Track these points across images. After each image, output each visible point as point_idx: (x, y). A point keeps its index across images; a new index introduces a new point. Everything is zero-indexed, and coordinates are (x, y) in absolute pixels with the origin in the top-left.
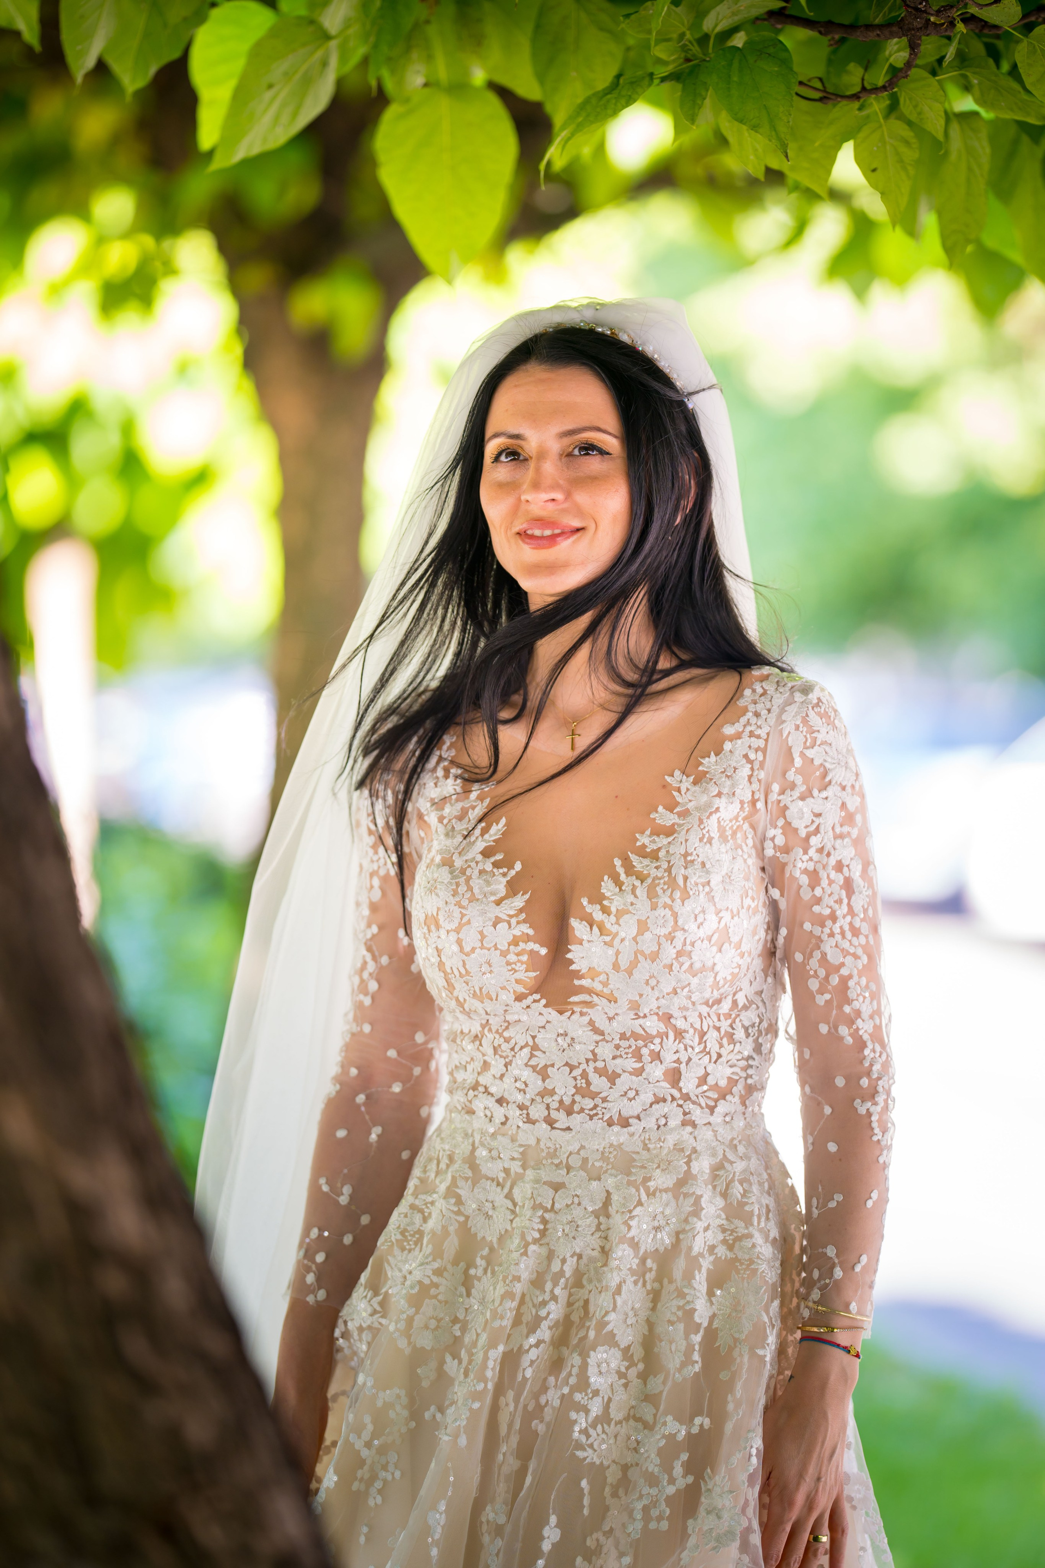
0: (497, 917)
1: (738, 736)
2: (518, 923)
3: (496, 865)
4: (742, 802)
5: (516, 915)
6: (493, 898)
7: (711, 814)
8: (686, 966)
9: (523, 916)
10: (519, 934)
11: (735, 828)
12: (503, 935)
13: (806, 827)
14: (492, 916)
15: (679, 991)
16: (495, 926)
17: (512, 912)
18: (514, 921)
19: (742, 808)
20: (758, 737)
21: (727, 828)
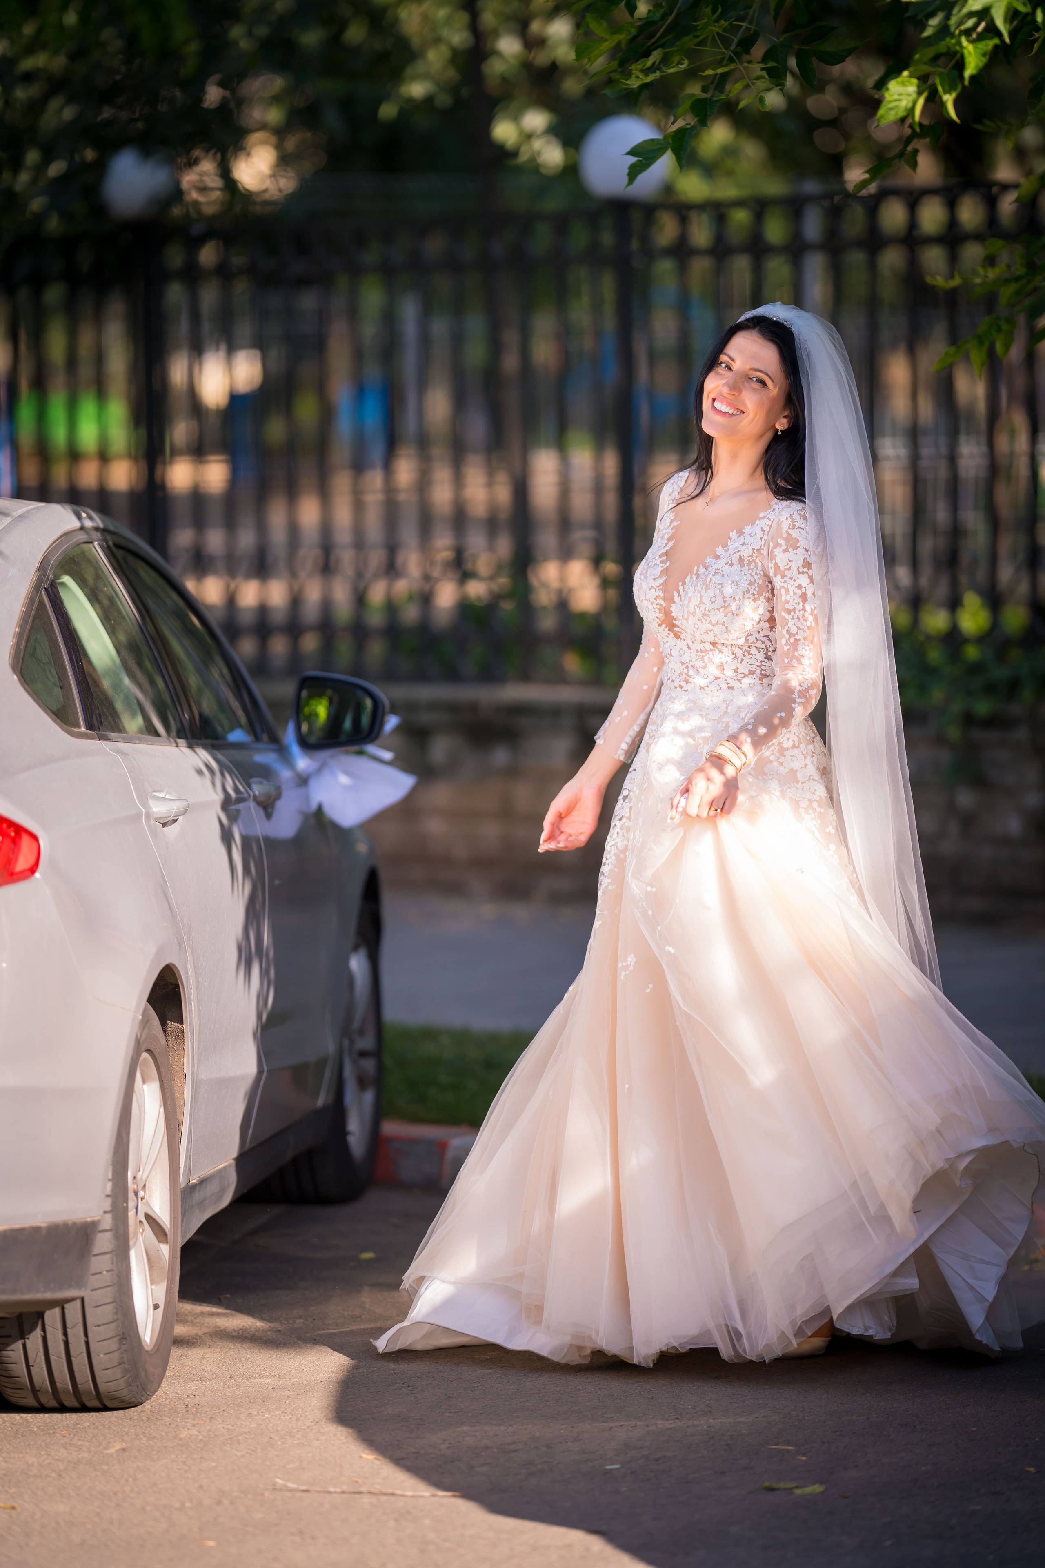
0: (652, 586)
1: (763, 518)
2: (659, 590)
3: (661, 562)
4: (753, 549)
5: (659, 586)
6: (653, 577)
7: (735, 553)
8: (708, 621)
9: (661, 587)
10: (658, 595)
11: (751, 560)
12: (653, 593)
13: (785, 566)
14: (650, 585)
15: (709, 632)
16: (650, 590)
17: (658, 585)
18: (658, 588)
19: (753, 552)
20: (769, 519)
21: (746, 560)
